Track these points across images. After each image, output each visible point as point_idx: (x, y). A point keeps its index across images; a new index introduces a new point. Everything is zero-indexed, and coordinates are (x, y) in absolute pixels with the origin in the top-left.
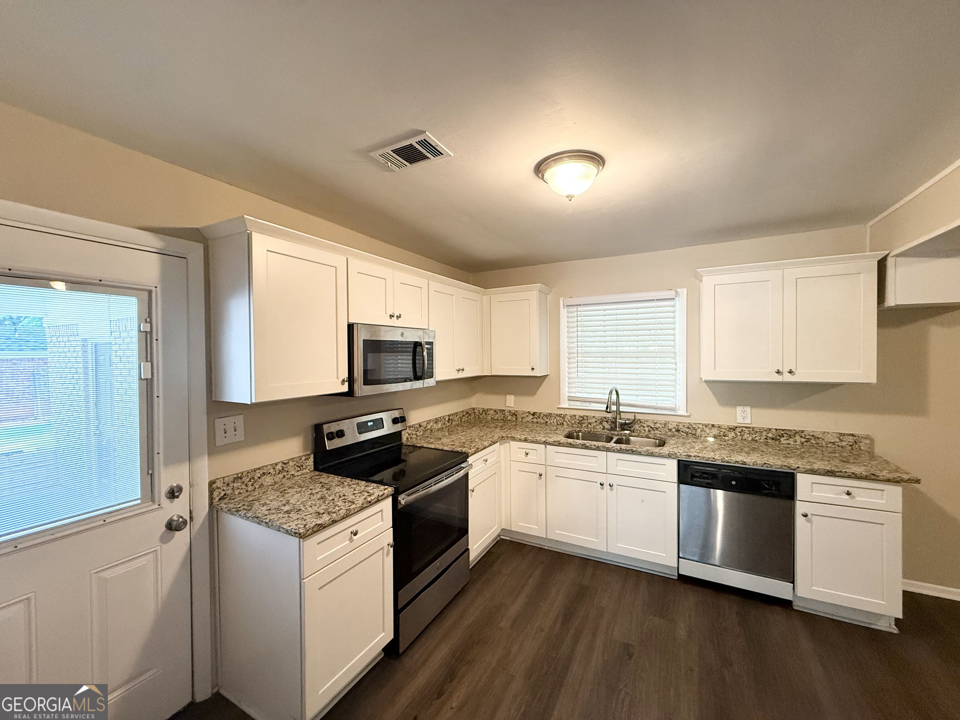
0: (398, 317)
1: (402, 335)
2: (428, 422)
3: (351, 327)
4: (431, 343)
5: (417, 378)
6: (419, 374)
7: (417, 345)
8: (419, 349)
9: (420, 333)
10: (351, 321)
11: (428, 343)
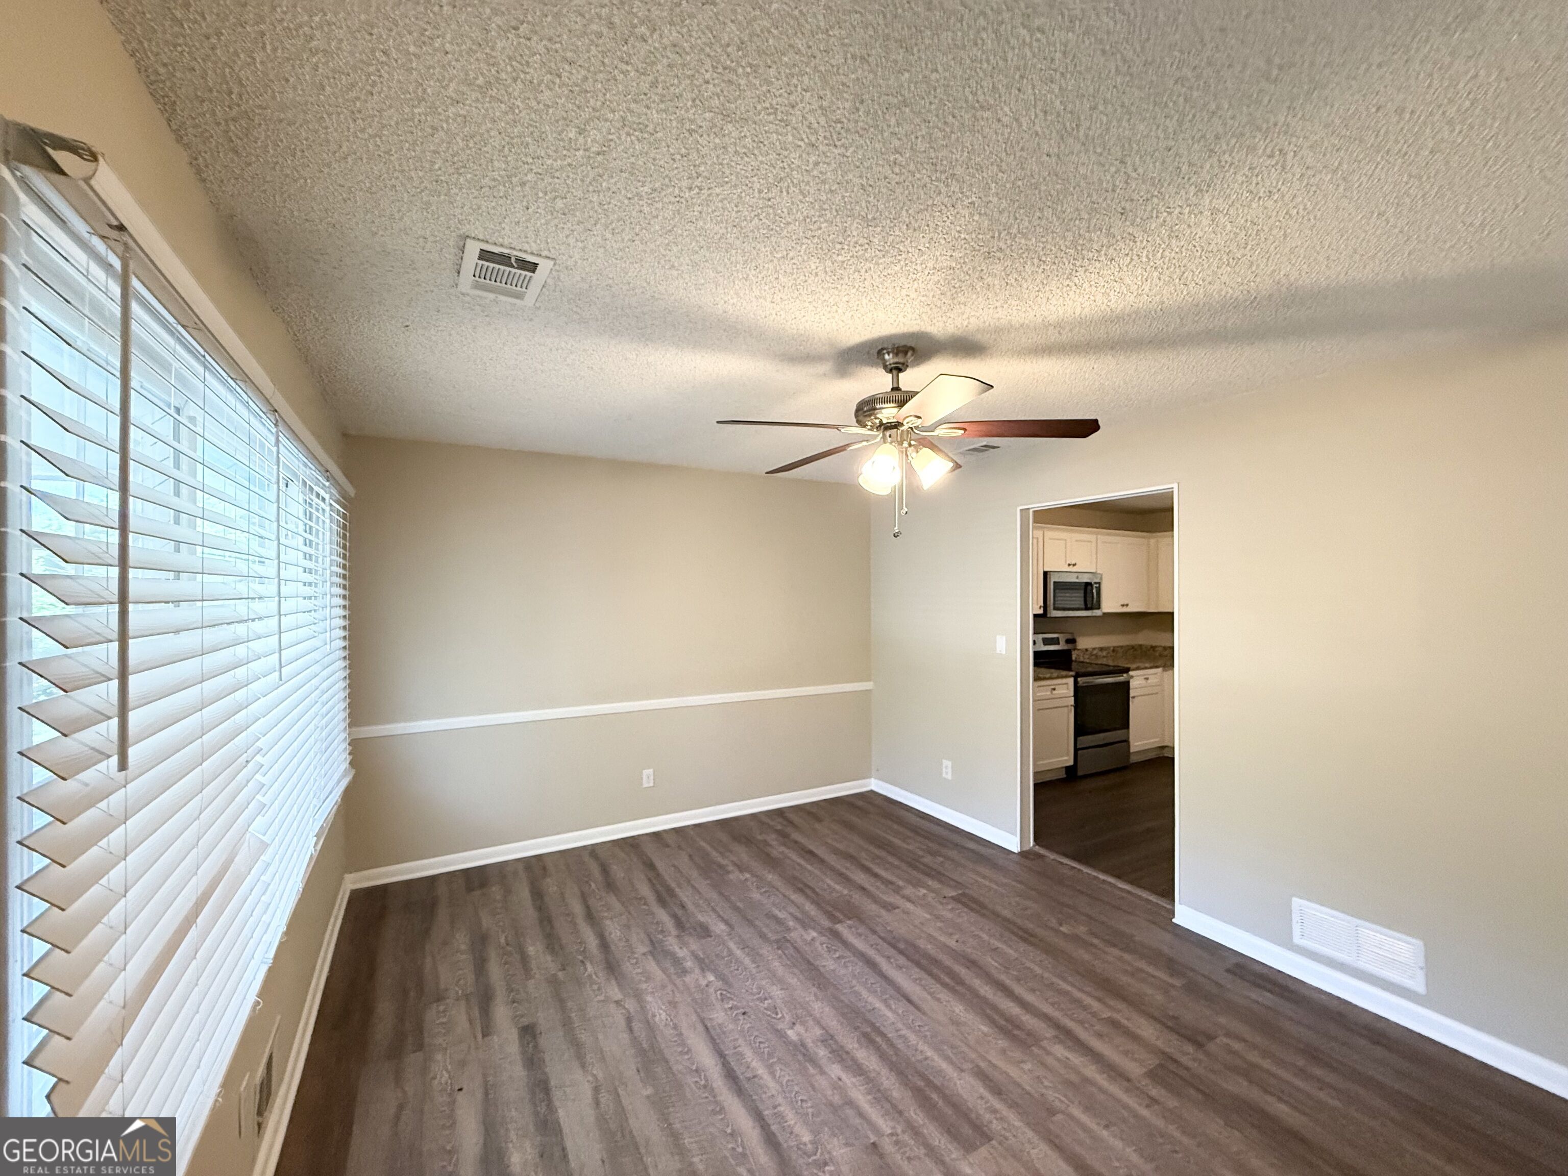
0: (1074, 565)
1: (1077, 578)
2: (1094, 649)
3: (1046, 574)
4: (1099, 583)
5: (1087, 609)
6: (1089, 606)
7: (1088, 584)
8: (1089, 587)
9: (1090, 575)
10: (1046, 569)
11: (1096, 583)
